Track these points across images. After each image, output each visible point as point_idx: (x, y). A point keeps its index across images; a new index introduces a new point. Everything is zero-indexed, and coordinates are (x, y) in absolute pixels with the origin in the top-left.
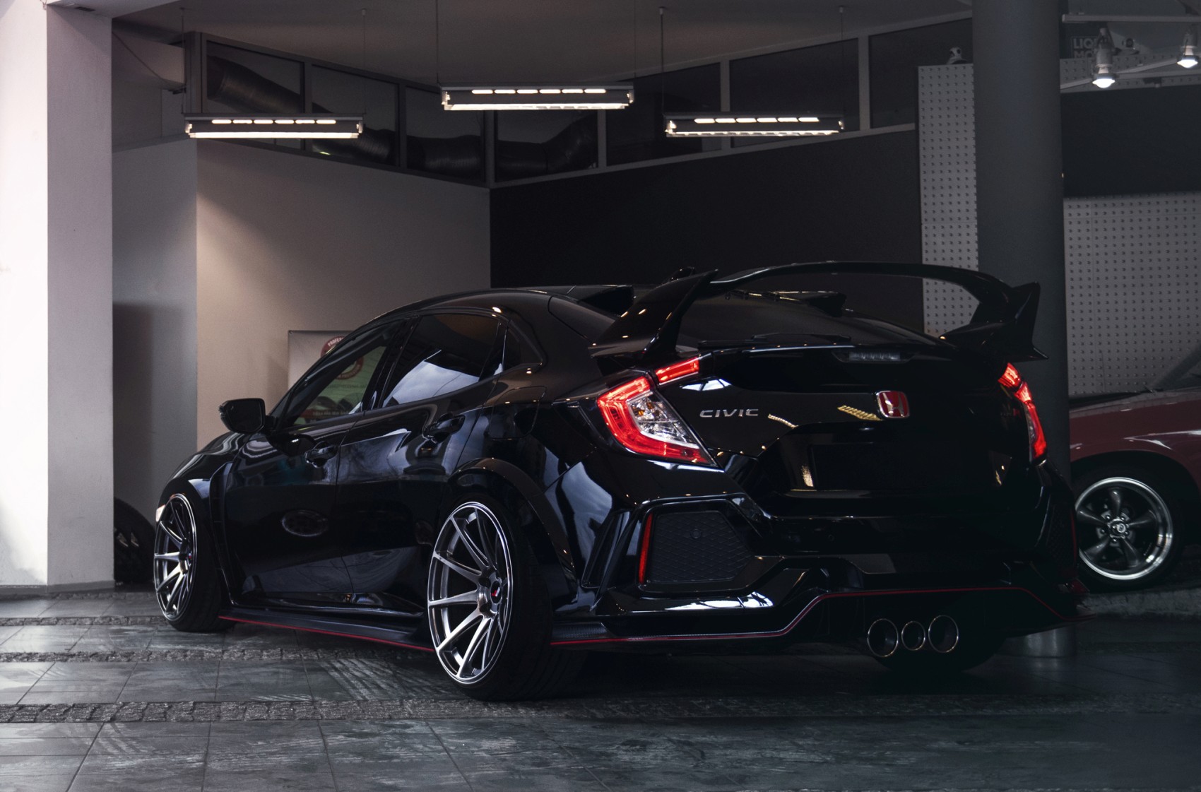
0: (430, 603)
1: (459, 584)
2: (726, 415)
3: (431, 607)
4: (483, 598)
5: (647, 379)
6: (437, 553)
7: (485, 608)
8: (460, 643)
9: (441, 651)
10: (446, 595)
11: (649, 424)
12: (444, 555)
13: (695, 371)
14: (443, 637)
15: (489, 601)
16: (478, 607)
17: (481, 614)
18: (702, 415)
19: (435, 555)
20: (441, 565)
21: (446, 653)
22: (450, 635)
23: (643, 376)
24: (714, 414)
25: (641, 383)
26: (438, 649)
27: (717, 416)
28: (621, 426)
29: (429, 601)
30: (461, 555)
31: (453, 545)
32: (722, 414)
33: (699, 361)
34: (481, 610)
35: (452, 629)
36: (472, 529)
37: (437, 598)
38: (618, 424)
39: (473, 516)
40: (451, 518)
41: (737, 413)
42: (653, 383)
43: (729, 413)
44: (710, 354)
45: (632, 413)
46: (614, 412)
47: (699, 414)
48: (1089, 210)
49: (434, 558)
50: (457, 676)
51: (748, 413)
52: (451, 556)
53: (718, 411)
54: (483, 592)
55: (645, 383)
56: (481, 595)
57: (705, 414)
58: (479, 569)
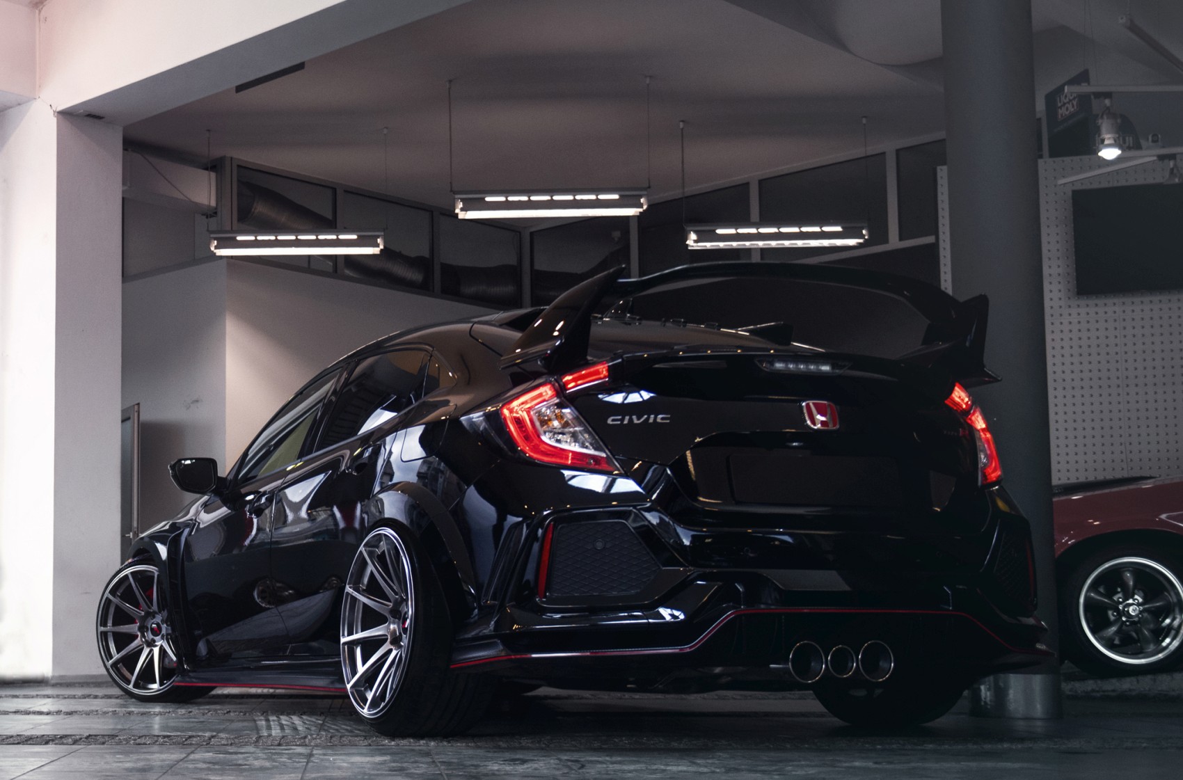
0: (343, 640)
1: (372, 619)
2: (636, 421)
3: (345, 644)
4: (395, 630)
5: (553, 386)
6: (350, 587)
7: (396, 641)
8: (369, 678)
9: (352, 687)
10: (360, 630)
11: (554, 432)
12: (357, 590)
13: (605, 377)
14: (354, 672)
15: (400, 633)
16: (389, 640)
17: (392, 647)
18: (610, 421)
19: (348, 589)
20: (354, 599)
21: (356, 691)
22: (361, 669)
23: (550, 383)
24: (622, 420)
25: (547, 391)
26: (349, 686)
27: (626, 422)
28: (527, 438)
29: (341, 638)
30: (373, 589)
31: (366, 580)
32: (631, 420)
33: (609, 366)
34: (392, 643)
35: (364, 663)
36: (381, 559)
37: (350, 633)
38: (524, 437)
39: (383, 545)
40: (362, 548)
41: (648, 419)
42: (560, 391)
43: (638, 419)
44: (620, 360)
45: (538, 424)
46: (519, 422)
47: (607, 420)
48: (1116, 308)
49: (347, 592)
50: (365, 712)
51: (659, 420)
52: (364, 590)
53: (627, 418)
54: (394, 623)
55: (550, 390)
56: (392, 627)
57: (613, 420)
58: (391, 602)
